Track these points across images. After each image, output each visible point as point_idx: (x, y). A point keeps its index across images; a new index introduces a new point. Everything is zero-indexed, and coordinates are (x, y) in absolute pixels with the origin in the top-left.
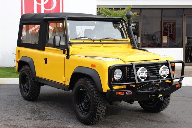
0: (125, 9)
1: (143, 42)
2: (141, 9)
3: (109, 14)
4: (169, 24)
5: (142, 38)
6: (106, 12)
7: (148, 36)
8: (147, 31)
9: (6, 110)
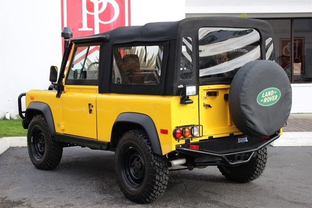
9: (57, 189)
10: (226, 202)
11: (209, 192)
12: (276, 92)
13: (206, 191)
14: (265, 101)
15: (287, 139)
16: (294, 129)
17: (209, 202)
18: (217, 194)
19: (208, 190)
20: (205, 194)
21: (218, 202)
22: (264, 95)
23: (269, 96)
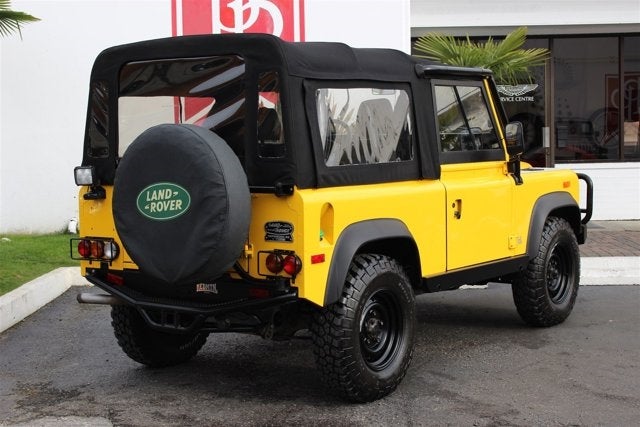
0: (503, 37)
1: (559, 142)
2: (551, 38)
3: (455, 56)
4: (631, 83)
5: (557, 130)
6: (445, 51)
7: (571, 122)
8: (568, 107)
10: (471, 395)
11: (440, 374)
12: (176, 193)
13: (433, 373)
14: (153, 209)
15: (604, 270)
16: (620, 250)
17: (438, 395)
18: (453, 379)
19: (439, 371)
20: (431, 379)
21: (455, 394)
22: (150, 197)
23: (161, 200)
